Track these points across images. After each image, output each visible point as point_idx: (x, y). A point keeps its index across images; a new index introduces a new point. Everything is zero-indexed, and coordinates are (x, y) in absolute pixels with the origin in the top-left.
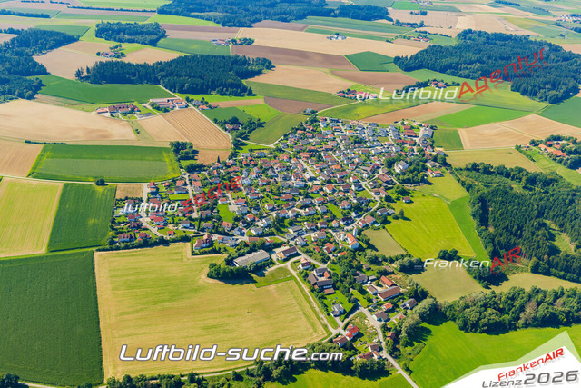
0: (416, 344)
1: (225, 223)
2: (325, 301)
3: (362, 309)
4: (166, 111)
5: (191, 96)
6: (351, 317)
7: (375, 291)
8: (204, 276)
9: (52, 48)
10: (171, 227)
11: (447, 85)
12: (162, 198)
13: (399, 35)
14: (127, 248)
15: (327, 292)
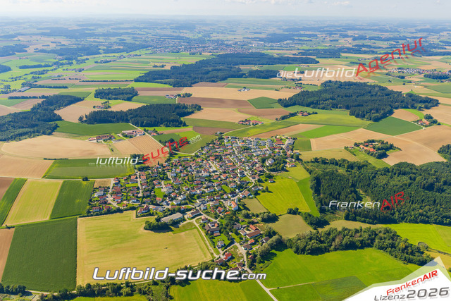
0: (266, 262)
1: (157, 198)
2: (214, 240)
3: (236, 244)
4: (131, 137)
5: (147, 128)
6: (228, 248)
7: (245, 233)
8: (142, 229)
9: (66, 105)
10: (125, 202)
11: (309, 114)
12: (121, 186)
13: (283, 86)
14: (97, 215)
15: (215, 235)
